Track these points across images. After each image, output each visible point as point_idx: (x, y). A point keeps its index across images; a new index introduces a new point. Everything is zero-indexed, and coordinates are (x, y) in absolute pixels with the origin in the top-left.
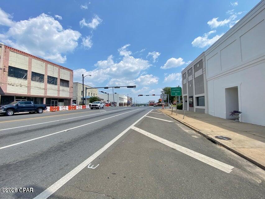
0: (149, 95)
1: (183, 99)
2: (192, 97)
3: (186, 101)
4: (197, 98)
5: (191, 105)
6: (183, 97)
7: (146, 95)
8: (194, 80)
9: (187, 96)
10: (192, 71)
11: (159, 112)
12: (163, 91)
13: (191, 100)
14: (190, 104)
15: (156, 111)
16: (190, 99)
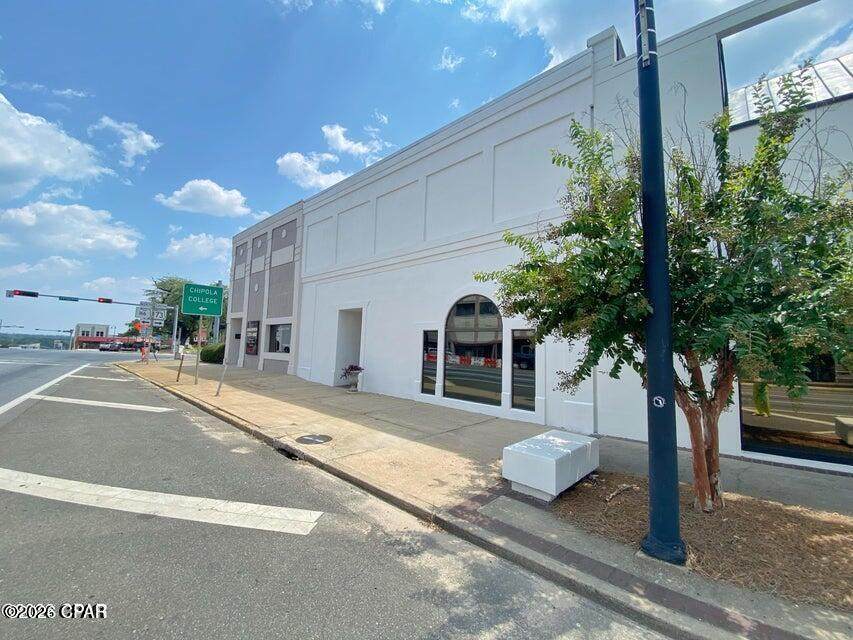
0: (76, 300)
1: (229, 327)
2: (257, 324)
3: (238, 336)
4: (273, 328)
5: (252, 348)
6: (228, 321)
7: (61, 298)
8: (267, 272)
9: (241, 319)
10: (264, 243)
11: (118, 375)
12: (154, 288)
13: (252, 332)
14: (248, 345)
15: (106, 372)
16: (249, 330)
